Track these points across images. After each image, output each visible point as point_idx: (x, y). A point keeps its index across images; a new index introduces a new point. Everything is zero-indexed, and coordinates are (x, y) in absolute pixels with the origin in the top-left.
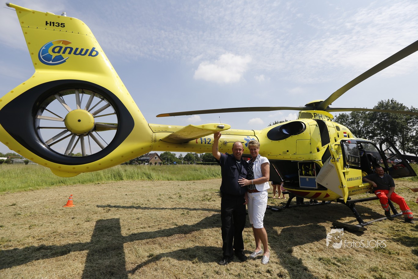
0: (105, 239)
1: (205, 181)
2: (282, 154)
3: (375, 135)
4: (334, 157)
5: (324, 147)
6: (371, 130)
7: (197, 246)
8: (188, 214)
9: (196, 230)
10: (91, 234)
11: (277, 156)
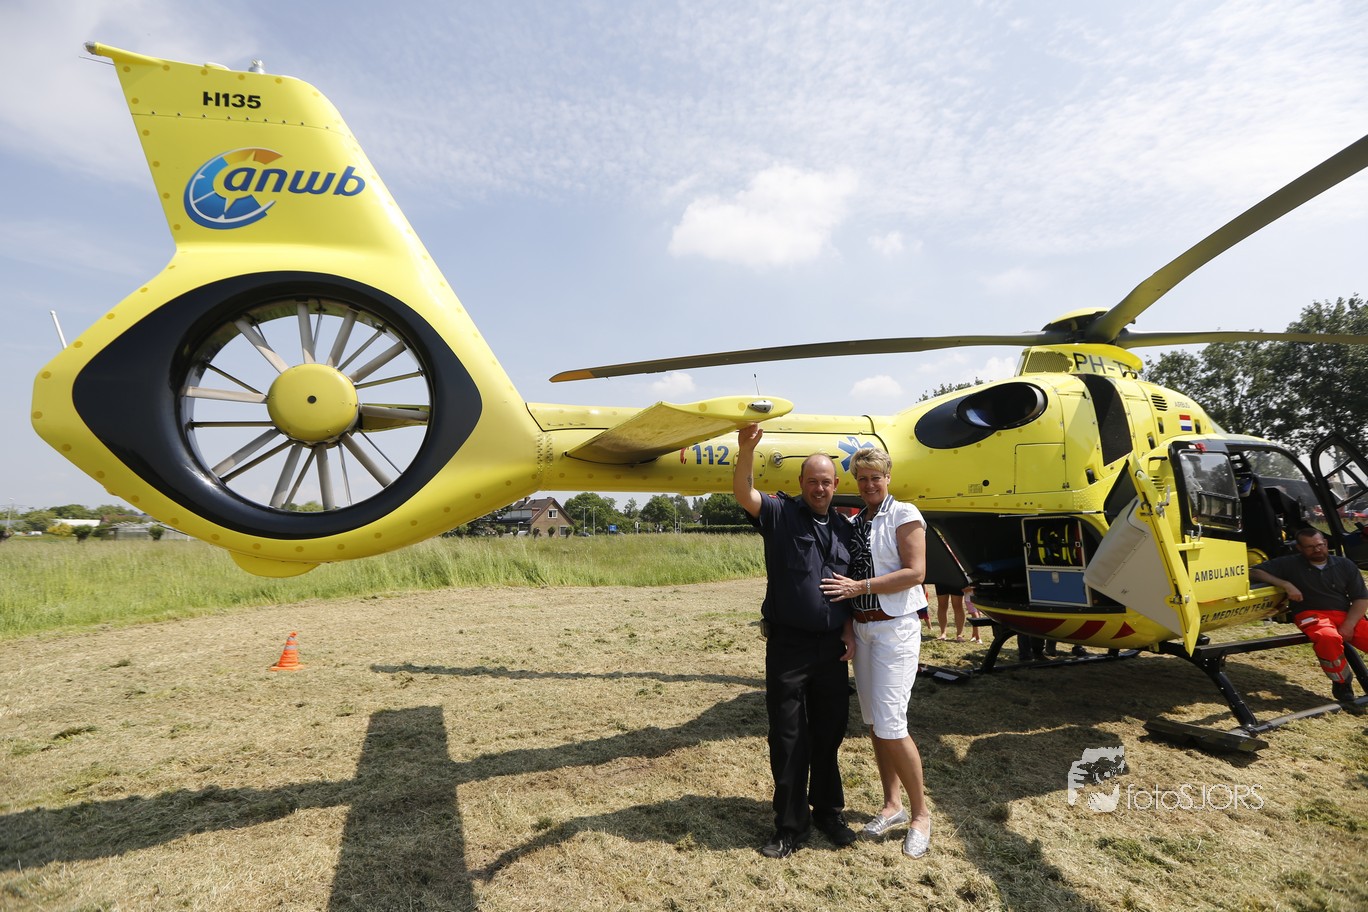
0: (400, 771)
1: (711, 585)
2: (965, 492)
3: (1293, 422)
4: (1146, 501)
5: (1112, 468)
6: (1279, 405)
7: (691, 797)
8: (660, 693)
9: (687, 745)
10: (356, 755)
11: (949, 501)
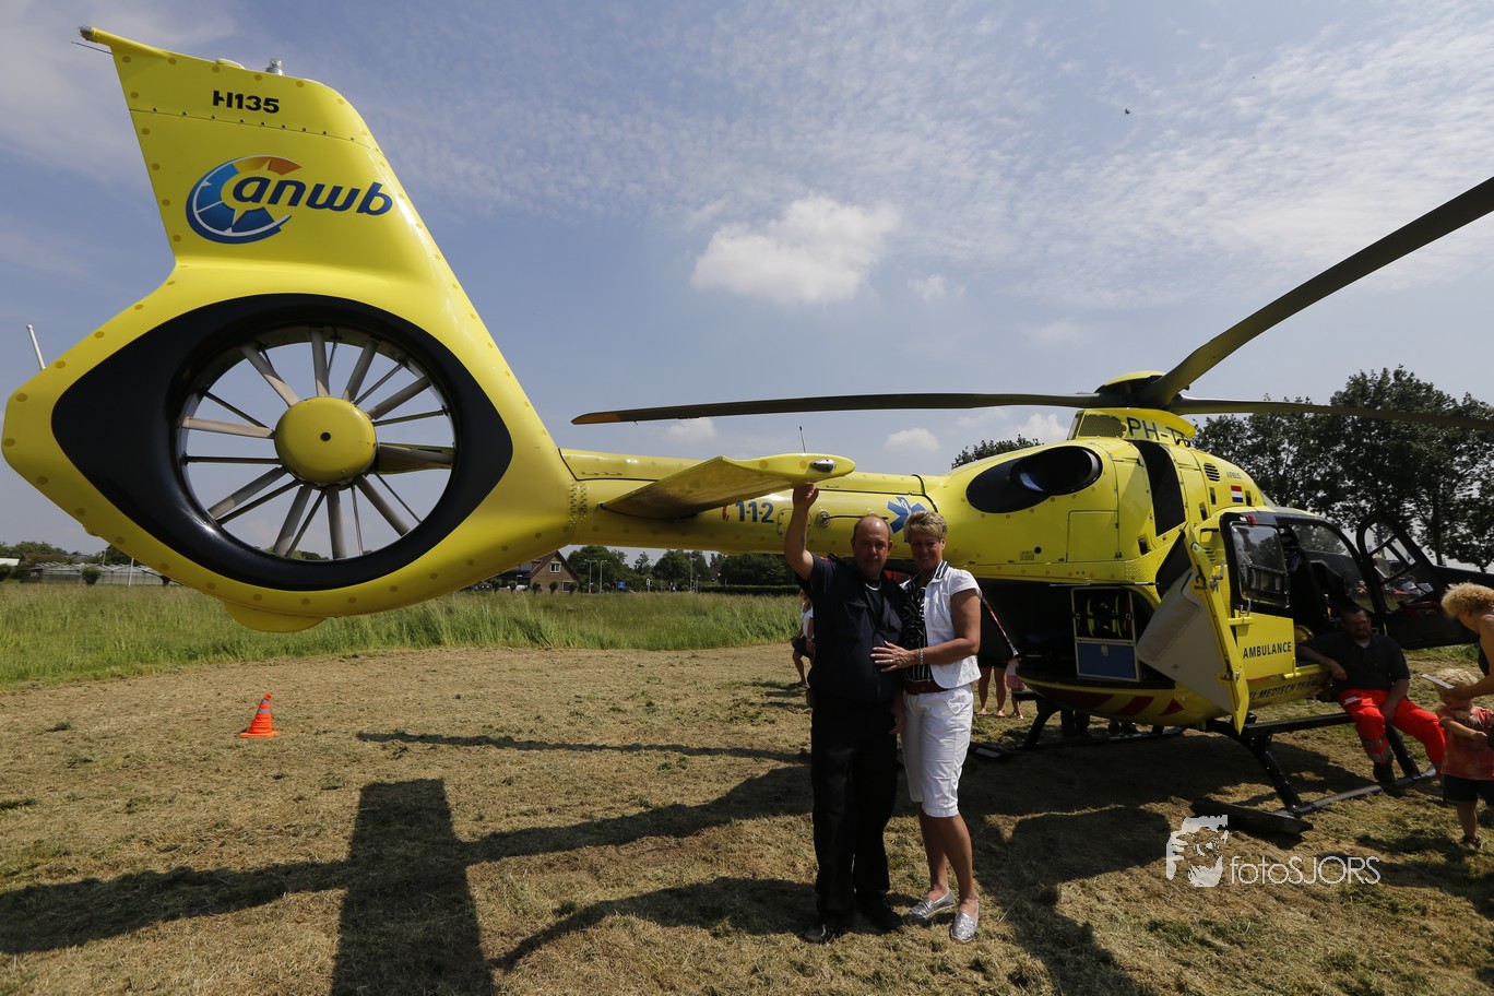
0: (399, 851)
1: (732, 651)
2: (1016, 558)
3: (1336, 494)
4: (1201, 575)
5: (1166, 538)
6: (1323, 476)
7: (724, 879)
8: (684, 768)
9: (718, 824)
10: (348, 833)
11: (999, 568)
